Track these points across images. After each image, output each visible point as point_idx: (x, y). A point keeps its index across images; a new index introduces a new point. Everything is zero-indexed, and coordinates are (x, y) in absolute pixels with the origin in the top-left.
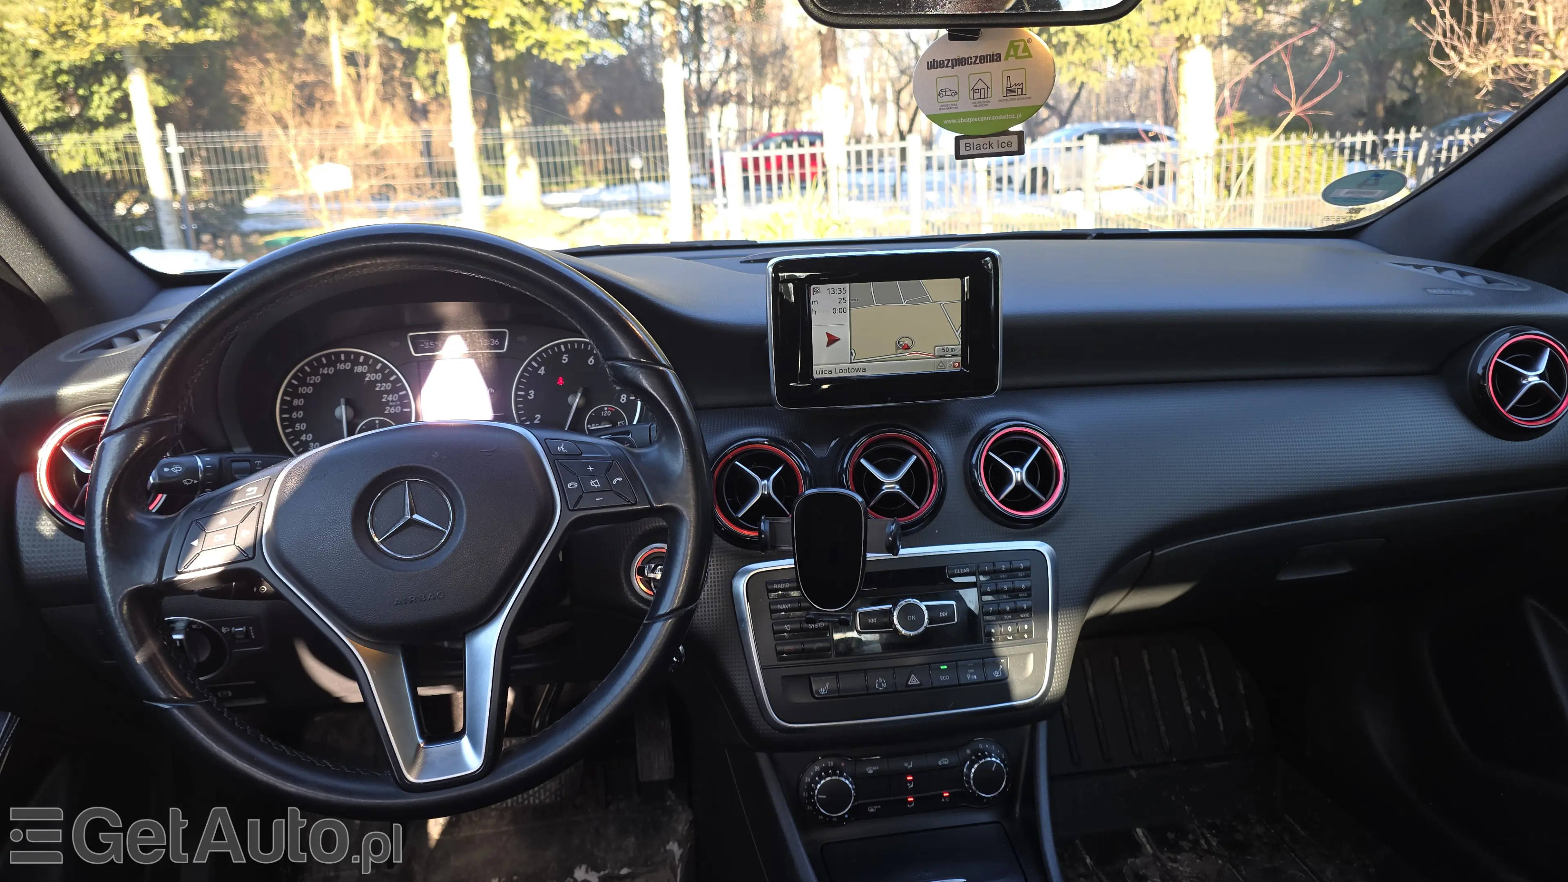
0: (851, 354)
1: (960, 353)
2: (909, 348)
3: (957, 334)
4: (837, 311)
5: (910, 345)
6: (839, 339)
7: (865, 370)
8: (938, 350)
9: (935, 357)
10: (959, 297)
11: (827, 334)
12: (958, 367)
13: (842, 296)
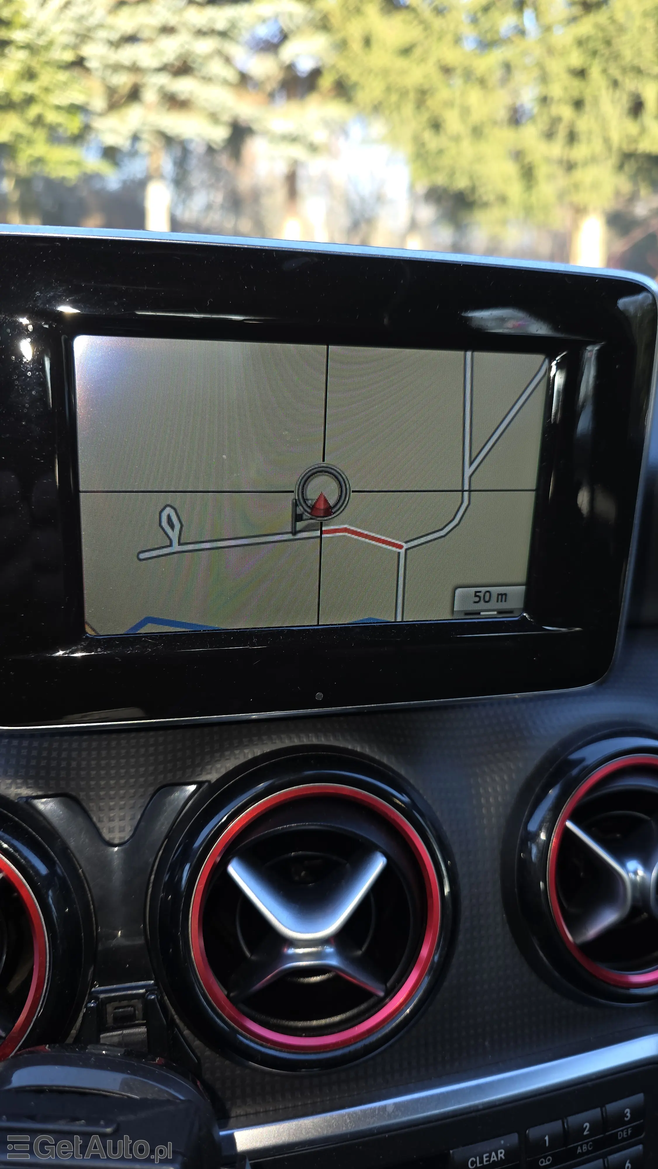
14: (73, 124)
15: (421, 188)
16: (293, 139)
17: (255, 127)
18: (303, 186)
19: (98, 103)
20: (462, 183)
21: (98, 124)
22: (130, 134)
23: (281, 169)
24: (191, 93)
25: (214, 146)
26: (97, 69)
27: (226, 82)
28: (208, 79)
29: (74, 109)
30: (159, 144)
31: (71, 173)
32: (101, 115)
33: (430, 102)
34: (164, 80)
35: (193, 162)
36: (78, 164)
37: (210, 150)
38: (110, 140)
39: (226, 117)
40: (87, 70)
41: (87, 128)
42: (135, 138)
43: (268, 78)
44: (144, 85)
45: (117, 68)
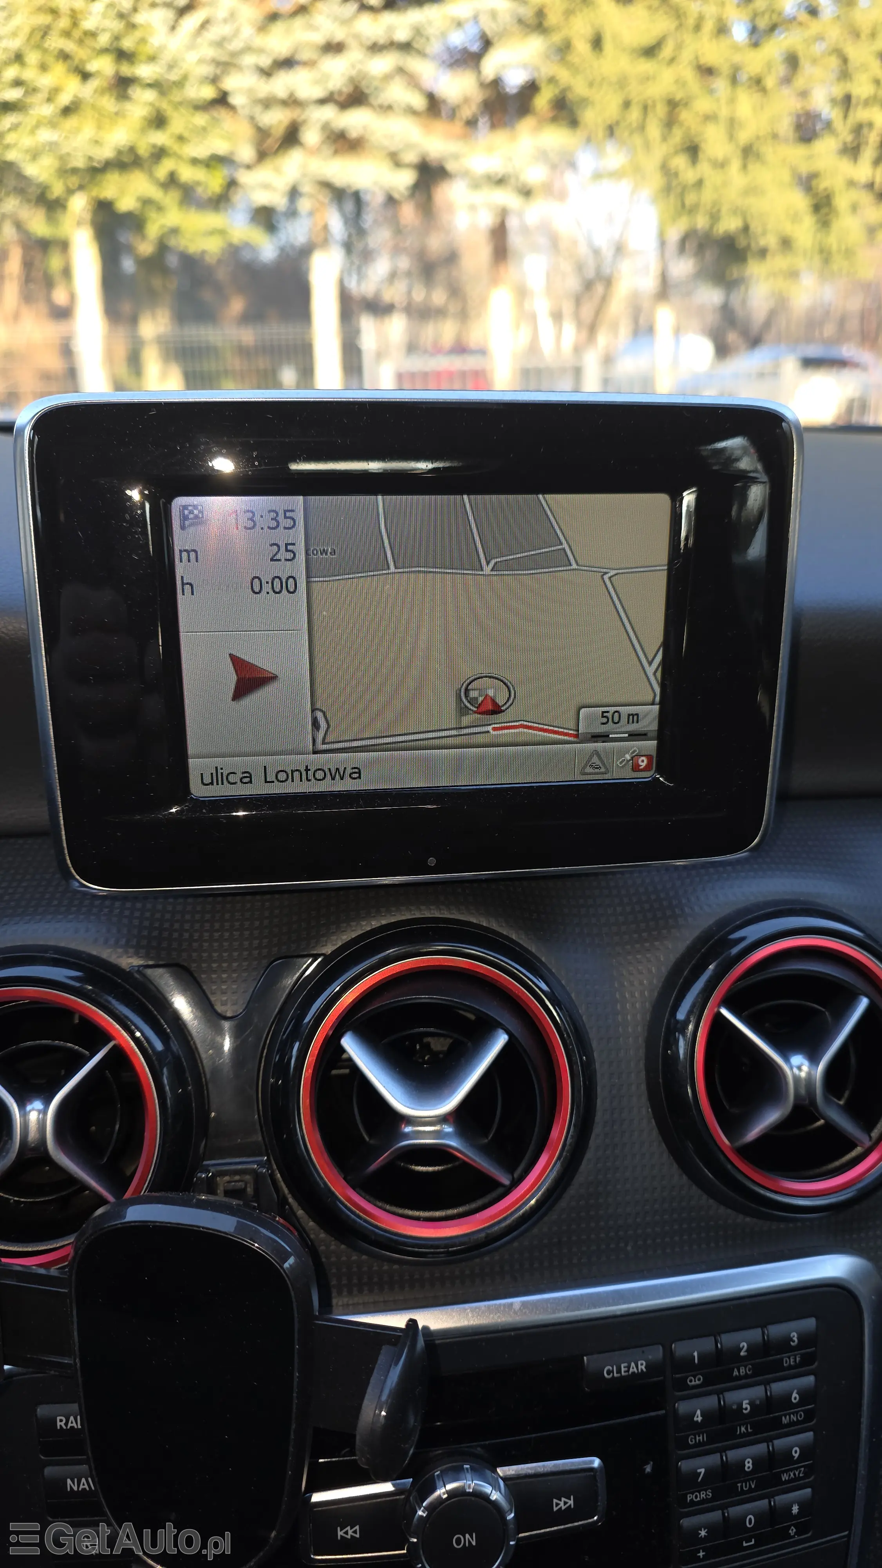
0: (315, 724)
1: (654, 726)
2: (496, 710)
3: (650, 670)
4: (267, 588)
5: (500, 701)
6: (273, 678)
7: (357, 773)
8: (588, 717)
9: (579, 738)
10: (661, 556)
11: (235, 660)
12: (648, 768)
13: (281, 536)
14: (214, 182)
15: (674, 234)
16: (501, 181)
17: (450, 166)
18: (515, 239)
19: (246, 153)
20: (729, 224)
21: (245, 178)
22: (288, 188)
23: (486, 220)
24: (365, 128)
25: (396, 196)
26: (243, 107)
27: (411, 111)
28: (387, 108)
29: (216, 161)
30: (325, 197)
31: (212, 247)
32: (248, 167)
33: (685, 115)
34: (329, 113)
35: (368, 219)
36: (222, 232)
37: (391, 201)
38: (262, 198)
39: (411, 157)
40: (232, 108)
41: (232, 184)
42: (294, 193)
43: (466, 100)
44: (304, 122)
45: (268, 103)
